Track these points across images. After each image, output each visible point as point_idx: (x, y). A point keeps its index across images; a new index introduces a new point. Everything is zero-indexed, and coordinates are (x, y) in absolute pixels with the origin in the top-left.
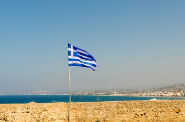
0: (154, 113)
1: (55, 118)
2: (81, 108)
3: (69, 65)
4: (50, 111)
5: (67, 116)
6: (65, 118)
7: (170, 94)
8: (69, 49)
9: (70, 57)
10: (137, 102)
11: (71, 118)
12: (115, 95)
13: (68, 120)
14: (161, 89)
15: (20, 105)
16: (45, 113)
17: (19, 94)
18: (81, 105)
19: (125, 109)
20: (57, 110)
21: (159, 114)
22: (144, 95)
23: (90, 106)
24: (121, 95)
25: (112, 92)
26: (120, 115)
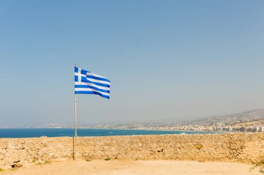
0: (173, 150)
1: (57, 155)
2: (88, 144)
3: (76, 92)
4: (51, 147)
5: (72, 152)
6: (70, 155)
7: (202, 128)
8: (76, 74)
9: (77, 83)
10: (153, 136)
11: (77, 155)
12: (139, 129)
13: (73, 157)
14: (192, 123)
15: (13, 139)
16: (45, 149)
17: (28, 127)
18: (89, 140)
19: (140, 145)
20: (60, 145)
21: (179, 150)
22: (172, 129)
23: (99, 141)
24: (146, 129)
25: (136, 125)
26: (134, 151)
